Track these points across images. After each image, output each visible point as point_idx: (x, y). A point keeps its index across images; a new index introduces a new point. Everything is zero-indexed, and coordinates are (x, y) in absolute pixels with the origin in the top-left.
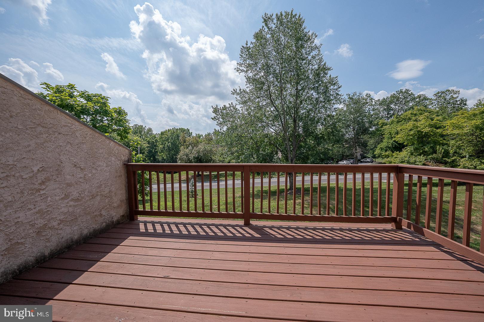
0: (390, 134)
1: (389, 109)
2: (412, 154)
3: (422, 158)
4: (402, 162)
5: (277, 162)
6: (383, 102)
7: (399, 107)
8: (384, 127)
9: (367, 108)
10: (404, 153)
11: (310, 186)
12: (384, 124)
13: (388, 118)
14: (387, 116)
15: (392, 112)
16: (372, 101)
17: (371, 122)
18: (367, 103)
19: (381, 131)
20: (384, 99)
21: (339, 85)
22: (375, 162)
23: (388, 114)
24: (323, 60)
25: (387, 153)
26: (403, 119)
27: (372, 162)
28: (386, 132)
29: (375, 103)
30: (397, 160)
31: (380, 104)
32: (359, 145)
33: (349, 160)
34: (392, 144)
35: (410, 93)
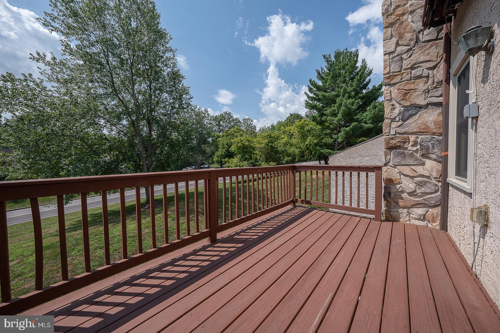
0: (223, 145)
1: (219, 125)
2: (240, 160)
3: (246, 162)
4: (236, 166)
5: (126, 173)
6: (215, 119)
7: (225, 124)
8: (219, 139)
9: (206, 121)
10: (235, 160)
11: (163, 197)
12: (219, 137)
13: (220, 132)
14: (218, 130)
15: (221, 128)
16: (209, 116)
17: (209, 134)
18: (205, 117)
19: (216, 142)
20: (217, 116)
21: (190, 96)
22: (211, 167)
23: (219, 129)
24: (176, 66)
25: (226, 160)
26: (230, 134)
27: (209, 168)
28: (221, 143)
29: (211, 118)
30: (233, 165)
31: (214, 120)
32: (201, 153)
33: (192, 167)
34: (225, 153)
35: (231, 115)
